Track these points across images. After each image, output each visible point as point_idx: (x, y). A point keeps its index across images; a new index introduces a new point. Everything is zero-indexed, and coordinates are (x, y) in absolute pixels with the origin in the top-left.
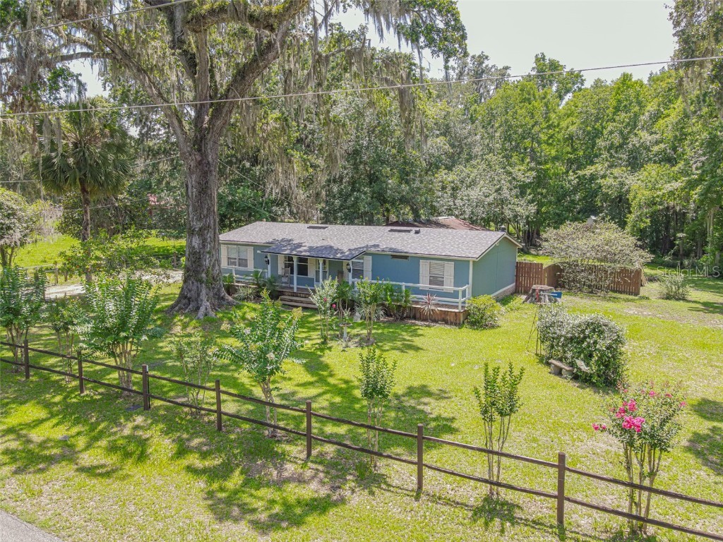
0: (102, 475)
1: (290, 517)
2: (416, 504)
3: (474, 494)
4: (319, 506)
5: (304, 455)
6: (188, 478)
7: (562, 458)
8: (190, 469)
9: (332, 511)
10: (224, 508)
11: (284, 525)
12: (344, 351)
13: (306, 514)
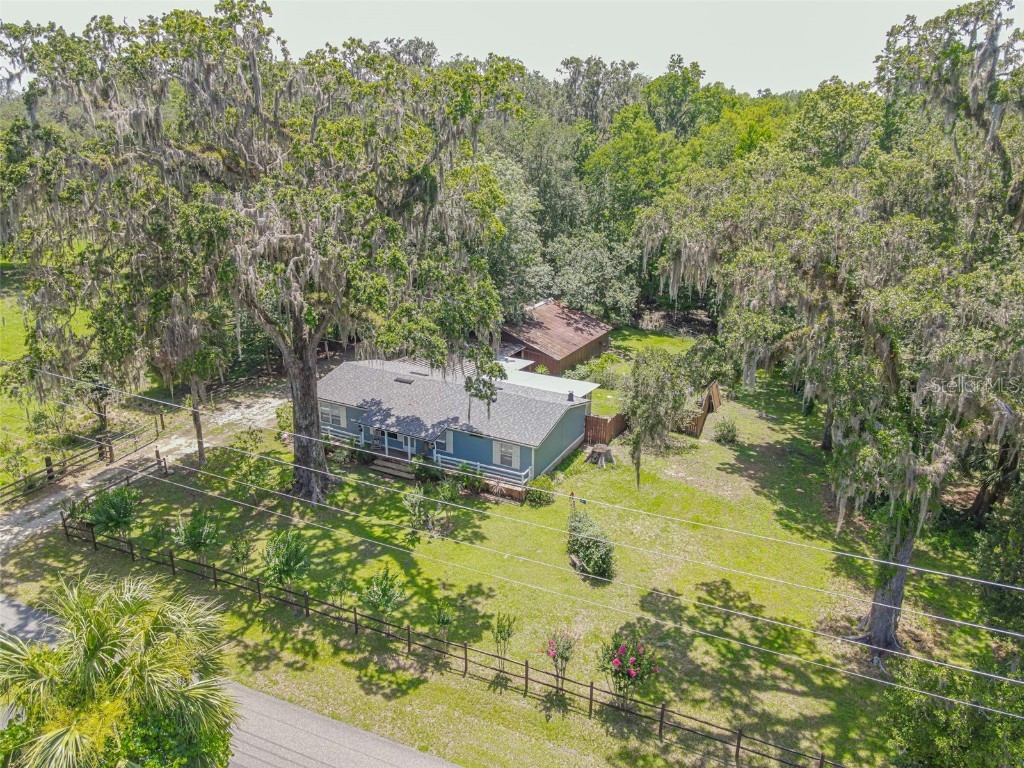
0: (297, 669)
1: (400, 691)
2: (463, 680)
3: (491, 675)
4: (415, 683)
5: (406, 651)
6: (342, 667)
7: (527, 662)
8: (344, 663)
9: (421, 686)
10: (369, 687)
11: (399, 695)
12: (429, 542)
13: (409, 688)
